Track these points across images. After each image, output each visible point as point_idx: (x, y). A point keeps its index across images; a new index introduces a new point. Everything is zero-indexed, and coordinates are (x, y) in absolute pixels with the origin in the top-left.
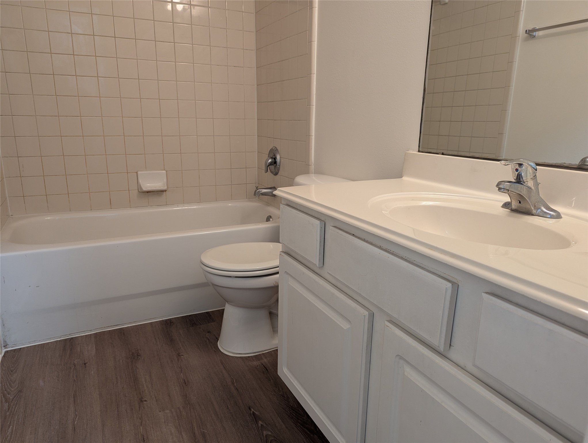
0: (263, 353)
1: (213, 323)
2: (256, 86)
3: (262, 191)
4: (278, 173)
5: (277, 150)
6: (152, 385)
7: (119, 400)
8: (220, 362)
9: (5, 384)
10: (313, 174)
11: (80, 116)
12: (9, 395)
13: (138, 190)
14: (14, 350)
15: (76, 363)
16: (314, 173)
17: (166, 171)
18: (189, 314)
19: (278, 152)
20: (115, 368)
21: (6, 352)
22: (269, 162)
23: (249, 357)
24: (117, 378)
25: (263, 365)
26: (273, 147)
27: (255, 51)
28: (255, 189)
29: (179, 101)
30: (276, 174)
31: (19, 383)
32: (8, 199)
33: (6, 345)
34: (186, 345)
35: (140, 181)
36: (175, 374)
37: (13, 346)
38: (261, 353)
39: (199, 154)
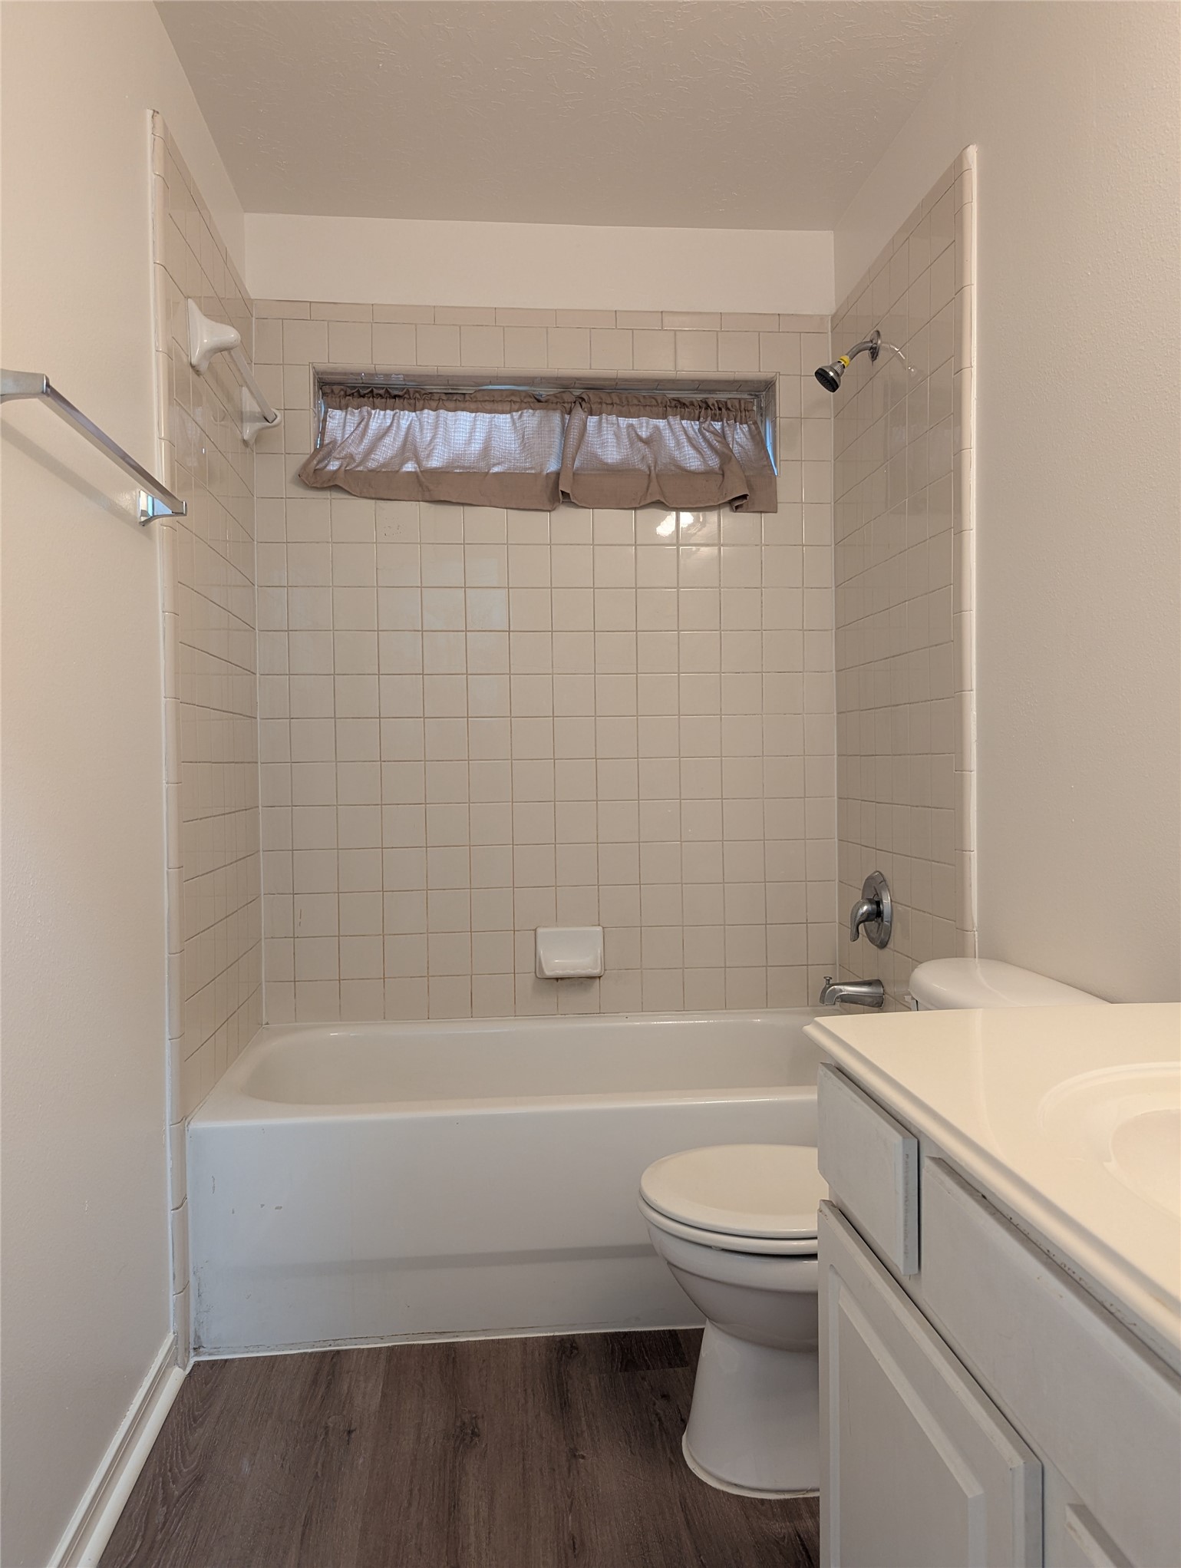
0: (805, 1496)
1: (679, 1370)
2: (835, 714)
3: (841, 991)
4: (887, 943)
5: (884, 880)
6: (489, 1533)
7: (402, 1560)
8: (678, 1500)
9: (172, 1452)
10: (977, 959)
11: (423, 803)
12: (174, 1483)
13: (535, 972)
14: (213, 1364)
15: (331, 1425)
16: (979, 957)
17: (603, 928)
18: (624, 1330)
19: (888, 886)
20: (412, 1458)
21: (197, 1365)
22: (860, 911)
23: (762, 1501)
24: (411, 1491)
25: (799, 1537)
26: (875, 872)
27: (834, 631)
28: (824, 983)
29: (639, 759)
30: (883, 945)
31: (201, 1455)
32: (264, 987)
33: (199, 1348)
34: (597, 1427)
35: (541, 952)
36: (553, 1513)
37: (212, 1351)
38: (801, 1496)
39: (684, 885)
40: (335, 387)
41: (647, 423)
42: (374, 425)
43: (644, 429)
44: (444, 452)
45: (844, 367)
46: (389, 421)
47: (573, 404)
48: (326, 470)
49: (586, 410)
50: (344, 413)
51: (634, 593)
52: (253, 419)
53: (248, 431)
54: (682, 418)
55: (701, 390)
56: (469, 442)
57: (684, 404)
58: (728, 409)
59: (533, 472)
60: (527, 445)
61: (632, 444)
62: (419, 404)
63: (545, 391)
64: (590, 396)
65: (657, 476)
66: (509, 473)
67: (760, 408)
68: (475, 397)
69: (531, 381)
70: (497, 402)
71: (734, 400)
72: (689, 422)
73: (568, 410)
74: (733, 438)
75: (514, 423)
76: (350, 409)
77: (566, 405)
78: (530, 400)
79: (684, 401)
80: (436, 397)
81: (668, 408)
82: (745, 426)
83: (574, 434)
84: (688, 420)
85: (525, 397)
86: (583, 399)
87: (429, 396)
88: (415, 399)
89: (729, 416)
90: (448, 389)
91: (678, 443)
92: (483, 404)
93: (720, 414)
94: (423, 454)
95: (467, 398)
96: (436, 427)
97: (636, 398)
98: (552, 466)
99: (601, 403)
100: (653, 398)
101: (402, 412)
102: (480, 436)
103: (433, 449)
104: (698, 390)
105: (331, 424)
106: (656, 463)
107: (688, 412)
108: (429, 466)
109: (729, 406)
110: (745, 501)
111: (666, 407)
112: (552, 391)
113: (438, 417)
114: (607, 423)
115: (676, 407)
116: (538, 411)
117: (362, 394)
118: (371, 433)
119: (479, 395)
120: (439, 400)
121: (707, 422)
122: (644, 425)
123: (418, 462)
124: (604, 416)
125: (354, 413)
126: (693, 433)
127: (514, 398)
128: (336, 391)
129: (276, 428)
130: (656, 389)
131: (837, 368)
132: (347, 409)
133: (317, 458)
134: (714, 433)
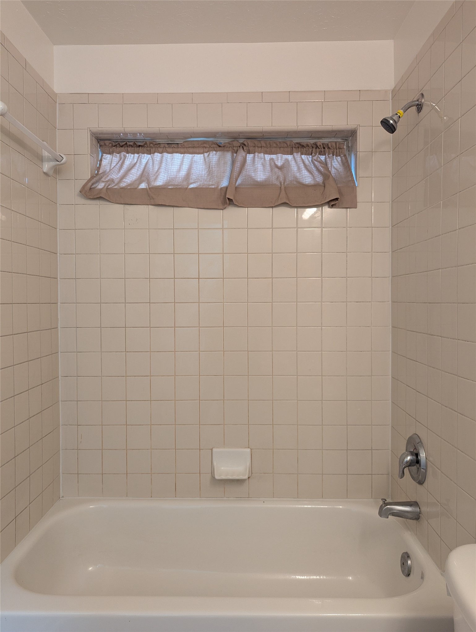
3: (393, 510)
4: (424, 482)
5: (421, 441)
11: (149, 375)
13: (211, 477)
17: (251, 449)
19: (423, 445)
22: (406, 460)
26: (414, 435)
27: (390, 278)
29: (273, 352)
30: (421, 483)
32: (61, 476)
35: (215, 463)
39: (299, 426)
40: (106, 142)
41: (282, 157)
42: (128, 162)
43: (279, 161)
44: (164, 176)
45: (400, 117)
46: (136, 160)
47: (239, 148)
48: (96, 188)
49: (246, 150)
50: (112, 156)
51: (271, 256)
52: (49, 160)
53: (46, 167)
54: (302, 154)
55: (313, 137)
56: (179, 170)
57: (303, 146)
58: (329, 148)
59: (213, 187)
60: (211, 171)
61: (272, 170)
62: (153, 149)
63: (223, 141)
64: (249, 143)
65: (285, 188)
66: (199, 188)
67: (348, 147)
68: (184, 145)
69: (214, 135)
70: (196, 147)
71: (333, 143)
72: (306, 156)
73: (236, 151)
74: (331, 165)
75: (205, 159)
76: (114, 154)
77: (234, 148)
78: (214, 146)
79: (302, 144)
80: (162, 146)
81: (294, 148)
82: (339, 157)
83: (238, 164)
84: (305, 155)
85: (212, 144)
86: (245, 145)
87: (158, 145)
88: (150, 147)
89: (329, 152)
90: (169, 141)
91: (299, 168)
92: (188, 149)
93: (324, 151)
94: (152, 178)
95: (180, 146)
96: (161, 162)
97: (275, 143)
98: (224, 183)
99: (255, 147)
100: (285, 143)
101: (143, 155)
102: (185, 167)
103: (158, 175)
104: (311, 137)
105: (104, 162)
106: (285, 180)
107: (305, 150)
108: (155, 185)
109: (330, 146)
110: (337, 202)
111: (292, 148)
112: (227, 141)
113: (162, 157)
114: (258, 158)
115: (298, 147)
116: (218, 152)
117: (121, 145)
118: (125, 166)
119: (185, 144)
120: (164, 147)
121: (317, 156)
122: (280, 158)
123: (149, 183)
124: (256, 154)
125: (117, 156)
126: (308, 162)
127: (205, 145)
128: (107, 144)
129: (63, 165)
130: (287, 138)
131: (395, 118)
132: (113, 154)
133: (92, 182)
134: (321, 162)
